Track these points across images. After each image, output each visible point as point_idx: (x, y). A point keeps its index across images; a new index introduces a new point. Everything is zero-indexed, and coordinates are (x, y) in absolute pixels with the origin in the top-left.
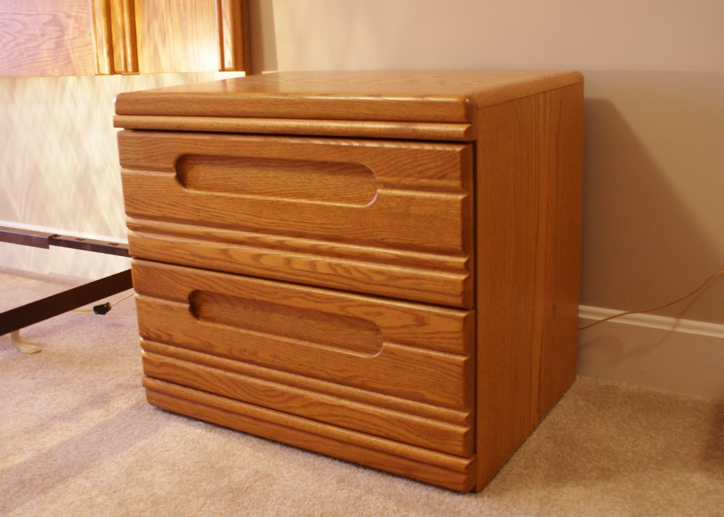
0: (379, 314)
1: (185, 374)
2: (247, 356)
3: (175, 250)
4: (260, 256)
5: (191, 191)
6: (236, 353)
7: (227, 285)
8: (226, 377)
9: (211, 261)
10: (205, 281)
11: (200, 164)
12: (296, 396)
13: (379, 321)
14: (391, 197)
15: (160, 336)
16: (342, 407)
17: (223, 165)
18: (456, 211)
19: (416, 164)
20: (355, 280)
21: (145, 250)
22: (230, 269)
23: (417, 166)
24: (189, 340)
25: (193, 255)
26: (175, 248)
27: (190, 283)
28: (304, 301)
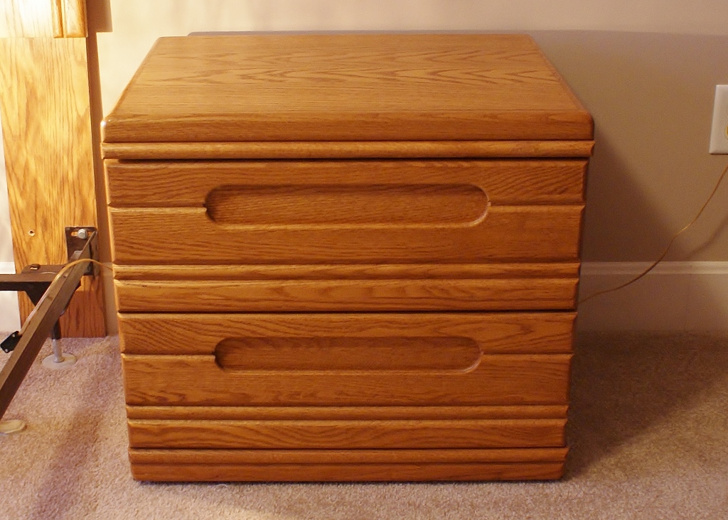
0: (480, 329)
1: (204, 435)
2: (301, 399)
3: (200, 296)
4: (330, 289)
5: (230, 228)
6: (282, 399)
7: (277, 327)
8: (266, 427)
9: (257, 303)
10: (245, 326)
11: (239, 194)
12: (365, 430)
13: (478, 337)
14: (502, 215)
15: (165, 399)
16: (425, 428)
17: (274, 193)
18: (575, 223)
19: (534, 181)
20: (455, 299)
21: (149, 302)
22: (284, 308)
23: (537, 183)
24: (211, 396)
25: (228, 299)
26: (199, 294)
27: (220, 331)
28: (386, 330)
